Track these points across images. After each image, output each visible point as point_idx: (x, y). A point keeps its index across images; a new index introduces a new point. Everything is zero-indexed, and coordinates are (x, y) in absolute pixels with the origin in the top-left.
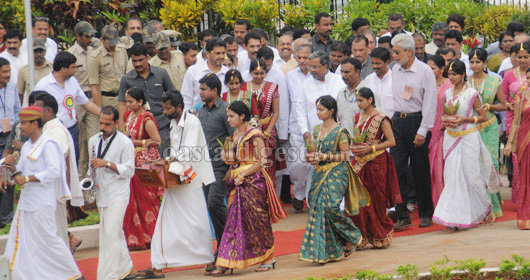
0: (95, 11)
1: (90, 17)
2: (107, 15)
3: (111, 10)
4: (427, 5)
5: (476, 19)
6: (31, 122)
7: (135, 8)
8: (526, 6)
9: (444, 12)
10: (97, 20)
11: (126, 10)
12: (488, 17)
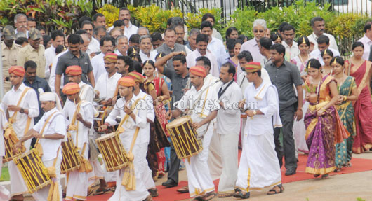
0: (47, 19)
1: (43, 23)
2: (56, 21)
3: (59, 18)
4: (293, 13)
5: (330, 23)
6: (253, 73)
7: (76, 16)
8: (366, 13)
9: (306, 18)
10: (49, 26)
11: (70, 18)
12: (338, 22)
